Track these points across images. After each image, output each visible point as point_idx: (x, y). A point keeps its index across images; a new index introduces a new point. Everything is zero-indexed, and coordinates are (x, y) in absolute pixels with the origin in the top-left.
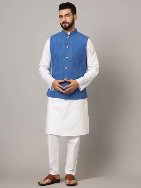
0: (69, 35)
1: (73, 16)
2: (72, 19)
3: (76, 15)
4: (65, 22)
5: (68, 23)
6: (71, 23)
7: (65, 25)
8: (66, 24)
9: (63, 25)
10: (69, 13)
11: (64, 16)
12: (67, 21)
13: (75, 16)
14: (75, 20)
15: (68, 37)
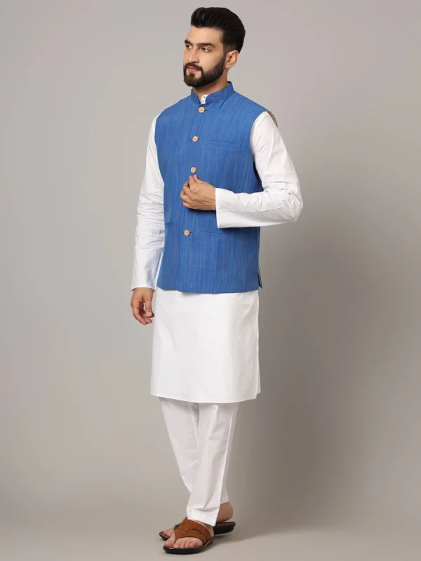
0: (204, 103)
3: (237, 53)
6: (210, 72)
8: (193, 71)
10: (212, 43)
11: (195, 47)
14: (227, 66)
15: (201, 110)
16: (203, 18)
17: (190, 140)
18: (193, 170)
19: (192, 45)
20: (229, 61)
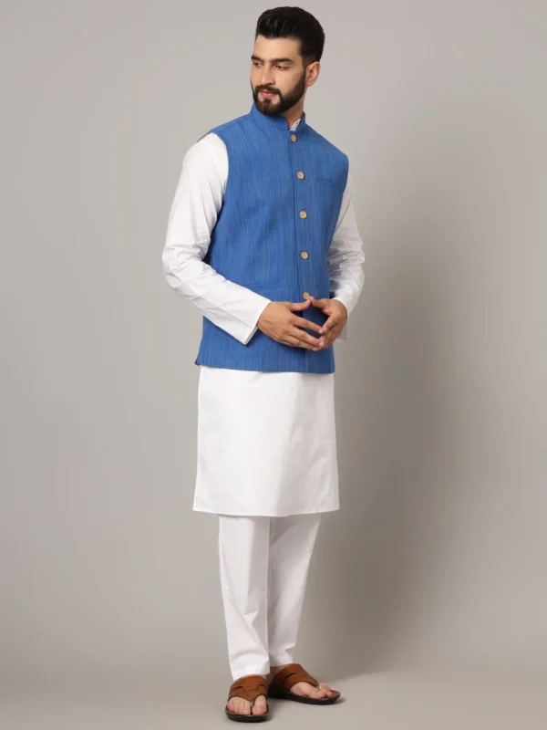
0: (295, 130)
1: (305, 67)
2: (299, 78)
3: (318, 65)
4: (269, 88)
5: (277, 92)
6: (289, 94)
7: (268, 101)
8: (269, 96)
9: (261, 97)
10: (291, 58)
11: (267, 65)
12: (277, 86)
13: (311, 66)
14: (309, 83)
15: (294, 138)
16: (273, 24)
17: (294, 176)
18: (303, 215)
19: (263, 62)
20: (310, 76)
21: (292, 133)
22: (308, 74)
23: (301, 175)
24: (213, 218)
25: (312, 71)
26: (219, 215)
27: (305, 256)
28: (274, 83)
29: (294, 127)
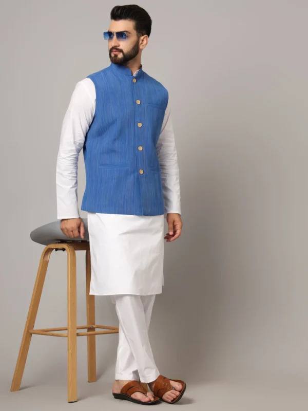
1: (139, 38)
3: (147, 37)
5: (121, 51)
7: (116, 56)
8: (116, 53)
10: (127, 30)
11: (115, 36)
12: (121, 47)
13: (142, 37)
14: (141, 47)
15: (135, 81)
16: (119, 13)
17: (135, 103)
18: (140, 125)
20: (142, 43)
21: (134, 78)
22: (141, 42)
23: (138, 102)
24: (87, 128)
25: (143, 40)
26: (90, 127)
27: (141, 148)
28: (119, 46)
29: (135, 74)
